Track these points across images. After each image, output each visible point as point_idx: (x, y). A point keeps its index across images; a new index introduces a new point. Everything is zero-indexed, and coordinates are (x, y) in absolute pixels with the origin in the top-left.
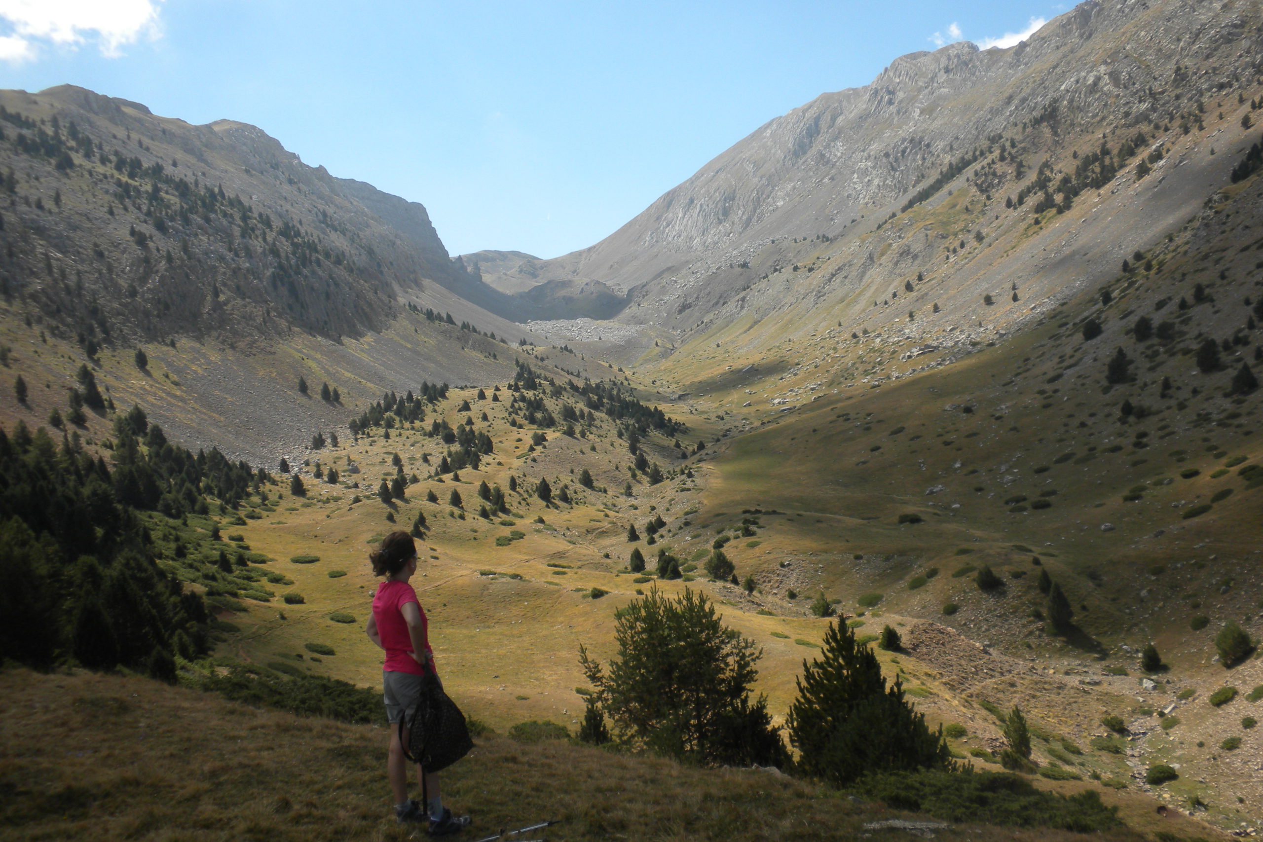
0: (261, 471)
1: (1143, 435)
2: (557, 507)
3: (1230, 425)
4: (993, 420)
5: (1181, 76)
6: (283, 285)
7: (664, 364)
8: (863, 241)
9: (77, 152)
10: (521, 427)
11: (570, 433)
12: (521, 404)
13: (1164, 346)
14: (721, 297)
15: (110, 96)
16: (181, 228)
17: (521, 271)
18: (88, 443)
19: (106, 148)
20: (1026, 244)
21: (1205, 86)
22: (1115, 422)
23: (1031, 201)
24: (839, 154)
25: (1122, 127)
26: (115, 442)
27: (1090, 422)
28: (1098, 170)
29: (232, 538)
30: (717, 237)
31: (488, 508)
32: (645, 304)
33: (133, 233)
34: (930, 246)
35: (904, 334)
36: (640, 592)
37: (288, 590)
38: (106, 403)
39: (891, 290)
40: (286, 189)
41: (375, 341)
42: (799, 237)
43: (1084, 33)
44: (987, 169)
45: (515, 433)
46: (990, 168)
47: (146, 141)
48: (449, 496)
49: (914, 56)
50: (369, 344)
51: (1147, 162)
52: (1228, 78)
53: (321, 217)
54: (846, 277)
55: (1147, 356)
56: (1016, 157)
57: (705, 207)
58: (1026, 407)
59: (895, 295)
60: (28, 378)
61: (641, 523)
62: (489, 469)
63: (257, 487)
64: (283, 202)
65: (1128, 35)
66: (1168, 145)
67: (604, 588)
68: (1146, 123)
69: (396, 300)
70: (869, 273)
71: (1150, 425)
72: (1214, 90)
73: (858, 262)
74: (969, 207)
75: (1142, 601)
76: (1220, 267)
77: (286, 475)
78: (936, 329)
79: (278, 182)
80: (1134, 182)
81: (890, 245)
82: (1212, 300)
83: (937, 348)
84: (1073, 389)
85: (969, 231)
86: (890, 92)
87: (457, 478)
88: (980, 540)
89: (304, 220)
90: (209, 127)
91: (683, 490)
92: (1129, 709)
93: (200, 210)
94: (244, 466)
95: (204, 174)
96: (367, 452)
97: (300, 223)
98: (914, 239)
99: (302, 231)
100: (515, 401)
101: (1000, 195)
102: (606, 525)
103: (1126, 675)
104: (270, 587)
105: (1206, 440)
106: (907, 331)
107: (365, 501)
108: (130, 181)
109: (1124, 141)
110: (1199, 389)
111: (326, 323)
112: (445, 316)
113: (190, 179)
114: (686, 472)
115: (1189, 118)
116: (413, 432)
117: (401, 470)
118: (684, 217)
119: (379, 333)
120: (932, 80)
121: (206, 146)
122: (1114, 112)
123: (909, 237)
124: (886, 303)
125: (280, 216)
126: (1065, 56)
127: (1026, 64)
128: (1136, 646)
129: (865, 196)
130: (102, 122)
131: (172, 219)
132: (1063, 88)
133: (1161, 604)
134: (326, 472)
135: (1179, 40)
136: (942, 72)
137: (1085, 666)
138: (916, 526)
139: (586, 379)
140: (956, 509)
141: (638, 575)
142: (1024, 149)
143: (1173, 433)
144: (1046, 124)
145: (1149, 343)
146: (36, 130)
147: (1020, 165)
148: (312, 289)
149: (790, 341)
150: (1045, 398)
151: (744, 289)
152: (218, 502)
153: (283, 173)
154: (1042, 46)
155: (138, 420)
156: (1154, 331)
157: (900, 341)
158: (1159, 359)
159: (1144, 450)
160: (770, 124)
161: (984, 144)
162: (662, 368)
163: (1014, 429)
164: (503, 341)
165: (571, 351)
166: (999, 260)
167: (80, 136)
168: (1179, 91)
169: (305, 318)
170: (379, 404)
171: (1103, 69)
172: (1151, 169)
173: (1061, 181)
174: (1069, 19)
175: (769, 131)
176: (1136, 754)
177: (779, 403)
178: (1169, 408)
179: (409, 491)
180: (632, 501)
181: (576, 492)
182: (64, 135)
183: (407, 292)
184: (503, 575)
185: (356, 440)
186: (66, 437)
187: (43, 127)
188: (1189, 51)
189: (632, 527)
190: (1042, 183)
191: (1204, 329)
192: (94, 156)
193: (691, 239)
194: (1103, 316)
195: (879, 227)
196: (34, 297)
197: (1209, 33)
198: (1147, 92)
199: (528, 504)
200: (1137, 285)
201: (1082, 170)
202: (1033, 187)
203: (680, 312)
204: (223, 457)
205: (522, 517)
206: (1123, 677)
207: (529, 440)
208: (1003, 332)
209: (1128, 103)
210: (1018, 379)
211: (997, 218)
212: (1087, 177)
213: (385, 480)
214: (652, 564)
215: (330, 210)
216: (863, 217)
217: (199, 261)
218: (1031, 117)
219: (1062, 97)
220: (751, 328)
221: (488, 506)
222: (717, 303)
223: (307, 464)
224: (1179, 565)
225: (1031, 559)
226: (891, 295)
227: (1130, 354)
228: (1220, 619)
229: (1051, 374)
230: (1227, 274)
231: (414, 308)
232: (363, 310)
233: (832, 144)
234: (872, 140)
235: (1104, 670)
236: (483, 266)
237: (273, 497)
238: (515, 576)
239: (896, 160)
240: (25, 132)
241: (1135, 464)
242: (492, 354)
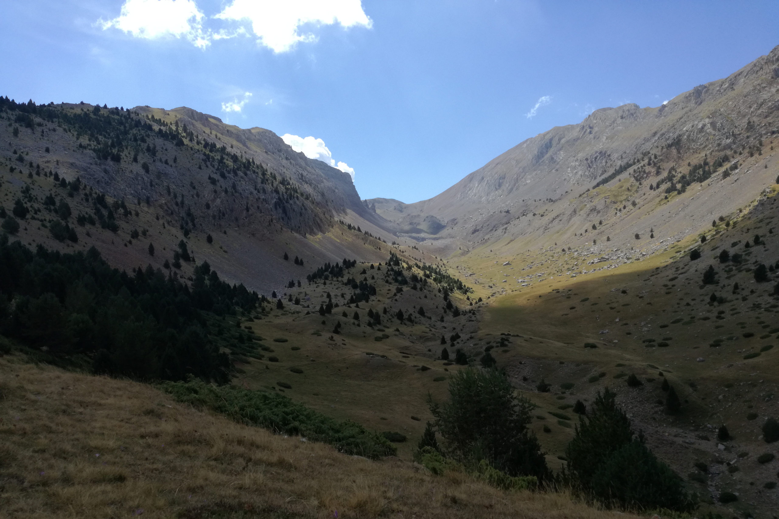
0: (263, 296)
1: (723, 312)
2: (405, 324)
3: (772, 311)
4: (638, 298)
5: (750, 126)
6: (280, 207)
7: (463, 258)
8: (571, 203)
9: (186, 138)
10: (390, 283)
11: (415, 288)
12: (392, 273)
13: (736, 266)
14: (494, 227)
15: (204, 113)
16: (233, 177)
17: (395, 209)
18: (181, 277)
19: (200, 137)
20: (659, 209)
21: (764, 132)
22: (706, 305)
23: (664, 187)
24: (561, 158)
25: (716, 151)
26: (194, 277)
27: (692, 303)
28: (701, 173)
29: (246, 328)
30: (494, 197)
31: (372, 322)
32: (455, 228)
33: (210, 178)
34: (607, 207)
35: (590, 251)
36: (446, 370)
37: (271, 355)
38: (191, 259)
39: (584, 228)
40: (284, 162)
41: (322, 238)
42: (537, 199)
43: (698, 102)
44: (640, 169)
45: (387, 287)
46: (642, 168)
47: (219, 135)
48: (353, 315)
49: (604, 110)
50: (319, 239)
51: (729, 170)
52: (777, 128)
53: (300, 176)
54: (561, 220)
55: (725, 271)
56: (657, 164)
57: (489, 182)
58: (656, 293)
59: (586, 231)
60: (155, 245)
61: (448, 336)
62: (373, 303)
63: (260, 304)
64: (282, 168)
65: (722, 103)
66: (741, 162)
67: (428, 366)
68: (729, 150)
69: (333, 218)
70: (573, 219)
71: (725, 307)
72: (769, 134)
73: (568, 213)
74: (630, 188)
75: (719, 401)
76: (769, 227)
77: (275, 299)
78: (608, 249)
79: (281, 158)
80: (721, 180)
81: (586, 205)
82: (764, 244)
83: (608, 259)
84: (683, 285)
85: (628, 201)
86: (591, 128)
87: (357, 306)
88: (629, 360)
89: (292, 177)
90: (249, 130)
91: (470, 321)
92: (710, 459)
93: (243, 169)
94: (255, 294)
95: (245, 152)
96: (314, 291)
97: (290, 179)
98: (599, 203)
99: (291, 183)
100: (388, 270)
101: (647, 183)
102: (430, 335)
103: (709, 440)
104: (263, 353)
105: (758, 318)
106: (592, 249)
107: (312, 314)
108: (210, 154)
109: (716, 158)
110: (754, 291)
111: (299, 227)
112: (357, 228)
113: (239, 154)
114: (472, 312)
115: (754, 148)
116: (337, 283)
117: (330, 301)
118: (478, 186)
119: (324, 233)
120: (614, 122)
121: (248, 139)
122: (712, 143)
123: (596, 202)
124: (581, 235)
125: (281, 175)
126: (686, 113)
127: (665, 116)
128: (714, 426)
129: (574, 180)
130: (199, 125)
131: (229, 173)
132: (685, 129)
133: (730, 404)
134: (294, 299)
135: (750, 107)
136: (620, 118)
137: (686, 433)
138: (594, 349)
139: (424, 263)
140: (616, 343)
141: (446, 361)
142: (662, 160)
143: (739, 313)
144: (674, 147)
145: (727, 264)
146: (168, 127)
147: (659, 168)
148: (294, 210)
149: (529, 251)
150: (668, 289)
151: (507, 224)
152: (241, 310)
153: (283, 154)
154: (674, 107)
155: (206, 267)
156: (731, 258)
157: (588, 254)
158: (732, 273)
159: (722, 320)
160: (526, 141)
161: (640, 156)
162: (462, 260)
163: (650, 304)
164: (384, 242)
165: (417, 249)
166: (644, 216)
167: (188, 131)
168: (749, 134)
169: (289, 224)
170: (322, 268)
171: (707, 120)
172: (731, 174)
173: (681, 178)
174: (690, 94)
175: (525, 145)
176: (714, 485)
177: (521, 282)
178: (737, 299)
179: (334, 310)
180: (444, 324)
181: (416, 318)
182: (180, 130)
183: (339, 215)
184: (378, 355)
185: (310, 284)
186: (170, 274)
187: (171, 126)
188: (756, 114)
189: (443, 337)
190: (670, 178)
191: (759, 259)
192: (194, 141)
193: (481, 197)
194: (701, 249)
195: (580, 196)
196: (161, 206)
197: (768, 104)
198: (731, 134)
199: (392, 322)
200: (721, 234)
201: (692, 173)
202: (665, 180)
203: (473, 233)
204: (245, 288)
205: (388, 328)
206: (707, 441)
207: (394, 290)
208: (645, 253)
209: (720, 139)
210: (652, 278)
211: (644, 194)
212: (695, 176)
213: (322, 305)
214: (452, 356)
215: (305, 174)
216: (572, 190)
217: (241, 194)
218: (667, 143)
219: (684, 134)
220: (509, 243)
221: (372, 321)
222: (492, 230)
223: (285, 295)
224: (741, 384)
225: (658, 373)
226: (584, 231)
227: (716, 270)
228: (764, 415)
229: (671, 277)
230: (773, 230)
231: (342, 223)
232: (317, 222)
233: (558, 153)
234: (579, 151)
235: (696, 436)
236: (377, 205)
237: (267, 309)
238: (383, 356)
239: (592, 162)
240: (162, 128)
241: (717, 327)
242: (379, 247)
